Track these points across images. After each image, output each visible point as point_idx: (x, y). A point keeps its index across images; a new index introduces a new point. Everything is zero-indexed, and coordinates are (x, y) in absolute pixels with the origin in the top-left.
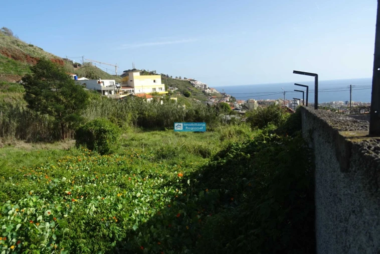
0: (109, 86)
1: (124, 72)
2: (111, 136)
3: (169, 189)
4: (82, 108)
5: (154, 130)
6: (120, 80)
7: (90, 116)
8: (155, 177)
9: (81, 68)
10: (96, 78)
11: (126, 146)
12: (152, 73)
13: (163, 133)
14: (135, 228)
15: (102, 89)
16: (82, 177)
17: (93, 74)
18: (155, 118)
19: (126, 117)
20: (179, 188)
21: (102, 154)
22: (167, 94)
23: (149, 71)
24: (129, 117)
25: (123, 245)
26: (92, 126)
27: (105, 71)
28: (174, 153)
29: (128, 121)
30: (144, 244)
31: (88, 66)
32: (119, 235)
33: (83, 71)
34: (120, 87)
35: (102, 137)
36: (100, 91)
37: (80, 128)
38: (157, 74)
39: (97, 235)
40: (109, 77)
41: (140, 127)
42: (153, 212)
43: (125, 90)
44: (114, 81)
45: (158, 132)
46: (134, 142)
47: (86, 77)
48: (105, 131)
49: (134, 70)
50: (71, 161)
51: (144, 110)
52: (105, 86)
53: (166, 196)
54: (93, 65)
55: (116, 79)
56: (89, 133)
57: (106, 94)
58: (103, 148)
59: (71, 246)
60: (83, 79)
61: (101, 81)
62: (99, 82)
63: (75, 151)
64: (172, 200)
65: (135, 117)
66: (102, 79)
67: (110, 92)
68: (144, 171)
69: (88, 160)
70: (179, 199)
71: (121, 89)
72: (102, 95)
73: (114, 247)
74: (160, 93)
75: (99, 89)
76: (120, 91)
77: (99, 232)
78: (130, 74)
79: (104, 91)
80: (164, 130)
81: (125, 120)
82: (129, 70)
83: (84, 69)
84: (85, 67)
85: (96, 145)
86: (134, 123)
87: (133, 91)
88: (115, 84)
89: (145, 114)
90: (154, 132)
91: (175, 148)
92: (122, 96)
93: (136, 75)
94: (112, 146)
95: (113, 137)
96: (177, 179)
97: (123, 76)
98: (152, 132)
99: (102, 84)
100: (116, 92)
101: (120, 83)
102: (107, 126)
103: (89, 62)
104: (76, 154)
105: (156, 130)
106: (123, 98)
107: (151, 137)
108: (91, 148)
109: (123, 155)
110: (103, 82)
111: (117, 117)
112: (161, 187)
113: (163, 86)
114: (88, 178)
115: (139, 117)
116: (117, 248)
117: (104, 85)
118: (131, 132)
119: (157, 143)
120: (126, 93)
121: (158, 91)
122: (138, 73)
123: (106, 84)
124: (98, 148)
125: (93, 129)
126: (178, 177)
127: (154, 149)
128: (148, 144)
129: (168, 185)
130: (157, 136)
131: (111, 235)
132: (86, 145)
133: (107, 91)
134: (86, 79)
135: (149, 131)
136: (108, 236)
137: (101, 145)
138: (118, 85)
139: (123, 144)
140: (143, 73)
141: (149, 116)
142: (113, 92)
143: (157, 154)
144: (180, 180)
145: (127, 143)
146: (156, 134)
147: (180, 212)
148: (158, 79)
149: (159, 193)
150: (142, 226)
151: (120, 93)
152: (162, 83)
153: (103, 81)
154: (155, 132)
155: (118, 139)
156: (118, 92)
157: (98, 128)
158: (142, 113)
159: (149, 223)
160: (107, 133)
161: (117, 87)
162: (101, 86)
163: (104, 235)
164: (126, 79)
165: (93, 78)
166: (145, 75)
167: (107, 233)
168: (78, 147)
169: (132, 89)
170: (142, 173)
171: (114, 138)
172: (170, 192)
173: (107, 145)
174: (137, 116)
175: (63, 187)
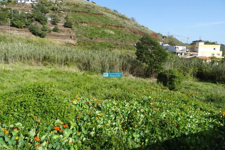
0: (181, 50)
1: (193, 42)
2: (178, 80)
3: (213, 120)
4: (163, 62)
5: (207, 82)
6: (189, 47)
7: (167, 67)
8: (204, 110)
9: (166, 39)
10: (174, 45)
11: (186, 88)
12: (213, 43)
13: (215, 85)
14: (187, 133)
15: (177, 52)
16: (159, 99)
17: (173, 42)
18: (210, 74)
19: (189, 70)
20: (222, 122)
21: (171, 90)
22: (223, 58)
23: (212, 42)
24: (191, 70)
25: (178, 139)
26: (168, 72)
27: (181, 41)
28: (221, 100)
29: (190, 73)
30: (191, 144)
31: (171, 38)
32: (176, 133)
33: (167, 41)
34: (188, 51)
35: (172, 80)
36: (175, 53)
37: (161, 73)
38: (217, 44)
39: (165, 129)
40: (182, 45)
41: (197, 78)
42: (200, 130)
43: (192, 53)
44: (185, 47)
45: (210, 84)
46: (192, 87)
47: (169, 44)
48: (175, 77)
49: (200, 41)
50: (153, 90)
51: (202, 68)
52: (179, 50)
53: (210, 123)
54: (174, 37)
55: (187, 46)
56: (165, 76)
57: (179, 55)
58: (172, 86)
59: (152, 129)
60: (167, 45)
61: (177, 47)
62: (176, 48)
63: (156, 84)
64: (214, 127)
65: (196, 71)
66: (177, 45)
67: (181, 54)
68: (197, 105)
69: (162, 91)
70: (220, 128)
71: (189, 53)
72: (176, 55)
73: (173, 139)
74: (217, 57)
75: (175, 52)
76: (188, 54)
77: (166, 128)
78: (197, 43)
79: (178, 53)
80: (215, 83)
81: (188, 72)
82: (197, 41)
83: (168, 39)
84: (169, 38)
85: (168, 83)
86: (194, 75)
87: (197, 54)
88: (185, 49)
89: (203, 71)
90: (207, 83)
91: (223, 97)
92: (188, 57)
93: (201, 44)
94: (177, 87)
95: (179, 81)
96: (220, 116)
97: (191, 44)
98: (206, 83)
99: (177, 49)
100: (185, 54)
101: (189, 49)
102: (177, 74)
103: (171, 35)
104: (156, 87)
105: (209, 82)
106: (189, 58)
107: (204, 86)
108: (165, 85)
109: (183, 93)
110: (178, 48)
111: (183, 70)
112: (209, 117)
113: (221, 53)
114: (162, 100)
115: (198, 71)
116: (174, 140)
117: (178, 49)
118: (190, 80)
119: (209, 90)
120: (191, 55)
121: (216, 56)
122: (203, 43)
123: (180, 49)
124: (169, 86)
125: (168, 75)
126: (222, 115)
127: (206, 94)
128: (202, 90)
129: (213, 117)
130: (209, 86)
131: (172, 132)
132: (162, 83)
133: (180, 53)
134: (168, 45)
135: (204, 82)
136: (171, 131)
137: (171, 85)
138: (187, 50)
139: (184, 86)
140: (207, 43)
141: (205, 72)
142: (183, 54)
143: (207, 97)
144: (223, 117)
145: (187, 86)
146: (209, 85)
147: (219, 136)
148: (218, 47)
149: (206, 121)
150: (191, 135)
151: (188, 55)
152: (220, 51)
153: (178, 47)
154: (208, 83)
155: (182, 83)
156: (187, 54)
157: (171, 74)
158: (200, 70)
159: (196, 135)
160: (176, 78)
161: (187, 51)
162: (176, 50)
163: (168, 130)
164: (193, 46)
165: (172, 45)
166: (208, 44)
167: (170, 130)
168: (158, 83)
169: (196, 53)
170: (195, 105)
171: (180, 82)
172: (214, 122)
173: (174, 85)
174: (197, 71)
175: (149, 101)
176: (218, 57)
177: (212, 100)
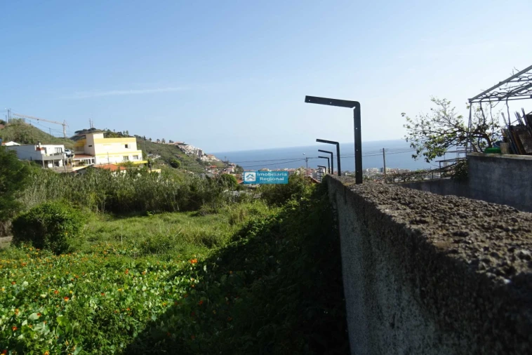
0: (55, 154)
1: (76, 132)
2: (71, 227)
3: (181, 279)
4: (17, 189)
5: (131, 216)
6: (71, 145)
8: (158, 269)
9: (6, 127)
10: (32, 142)
11: (92, 241)
12: (120, 135)
13: (146, 220)
14: (154, 318)
15: (44, 159)
17: (27, 136)
18: (131, 199)
19: (87, 198)
20: (194, 276)
21: (58, 253)
22: (145, 164)
23: (116, 132)
24: (92, 198)
25: (144, 335)
26: (40, 213)
27: (47, 132)
28: (168, 244)
29: (90, 205)
30: (171, 331)
31: (17, 124)
32: (138, 326)
33: (10, 132)
34: (72, 156)
35: (56, 229)
36: (39, 162)
37: (20, 218)
38: (129, 136)
39: (112, 328)
40: (53, 141)
41: (109, 213)
42: (170, 302)
43: (81, 159)
44: (62, 146)
45: (137, 219)
46: (104, 234)
47: (15, 141)
48: (61, 220)
49: (92, 131)
50: (10, 266)
51: (114, 188)
52: (48, 154)
53: (179, 286)
54: (27, 122)
55: (65, 143)
56: (36, 224)
57: (50, 165)
58: (59, 245)
60: (11, 143)
61: (41, 146)
62: (39, 149)
63: (13, 251)
64: (187, 290)
65: (102, 198)
66: (42, 144)
67: (57, 163)
69: (37, 263)
70: (197, 287)
71: (74, 158)
72: (44, 168)
73: (136, 338)
74: (135, 163)
75: (38, 159)
76: (73, 161)
77: (114, 325)
78: (88, 136)
79: (46, 162)
80: (146, 215)
81: (85, 204)
82: (85, 130)
83: (12, 128)
84: (13, 125)
85: (47, 241)
86: (100, 208)
87: (93, 161)
88: (63, 151)
89: (116, 194)
90: (131, 219)
91: (170, 238)
92: (75, 169)
93: (98, 137)
94: (72, 242)
95: (74, 227)
96: (189, 267)
97: (74, 138)
98: (128, 219)
99: (43, 152)
100: (66, 162)
101: (71, 149)
102: (65, 212)
103: (19, 118)
104: (15, 256)
105: (134, 216)
106: (77, 171)
107: (128, 226)
108: (39, 245)
109: (91, 252)
110: (45, 149)
111: (73, 200)
112: (172, 278)
113: (140, 153)
115: (108, 197)
116: (139, 339)
117: (46, 152)
118: (94, 221)
119: (140, 233)
120: (81, 164)
121: (131, 159)
122: (101, 135)
123: (50, 150)
124: (51, 245)
125: (42, 218)
126: (191, 265)
127: (137, 241)
128: (127, 235)
129: (178, 274)
130: (137, 223)
131: (128, 328)
132: (31, 242)
133: (51, 161)
134: (16, 144)
135: (124, 218)
136: (125, 328)
137: (56, 241)
138: (69, 153)
139: (87, 237)
140: (108, 134)
141: (121, 196)
142: (61, 163)
143: (143, 247)
144: (193, 268)
145: (93, 236)
146: (136, 221)
147: (203, 299)
148: (132, 143)
149: (170, 285)
150: (161, 317)
151: (72, 164)
152: (138, 149)
153: (45, 146)
154: (133, 218)
155: (81, 230)
156: (70, 162)
157: (50, 216)
158: (110, 193)
159: (169, 313)
160: (64, 223)
161: (68, 156)
162: (41, 155)
163: (120, 328)
164: (81, 142)
165: (26, 143)
166: (111, 137)
167: (124, 326)
168: (18, 246)
169: (91, 158)
170: (137, 266)
171: (76, 229)
172: (184, 282)
173: (65, 240)
174: (105, 197)
176: (136, 161)
177: (153, 250)
